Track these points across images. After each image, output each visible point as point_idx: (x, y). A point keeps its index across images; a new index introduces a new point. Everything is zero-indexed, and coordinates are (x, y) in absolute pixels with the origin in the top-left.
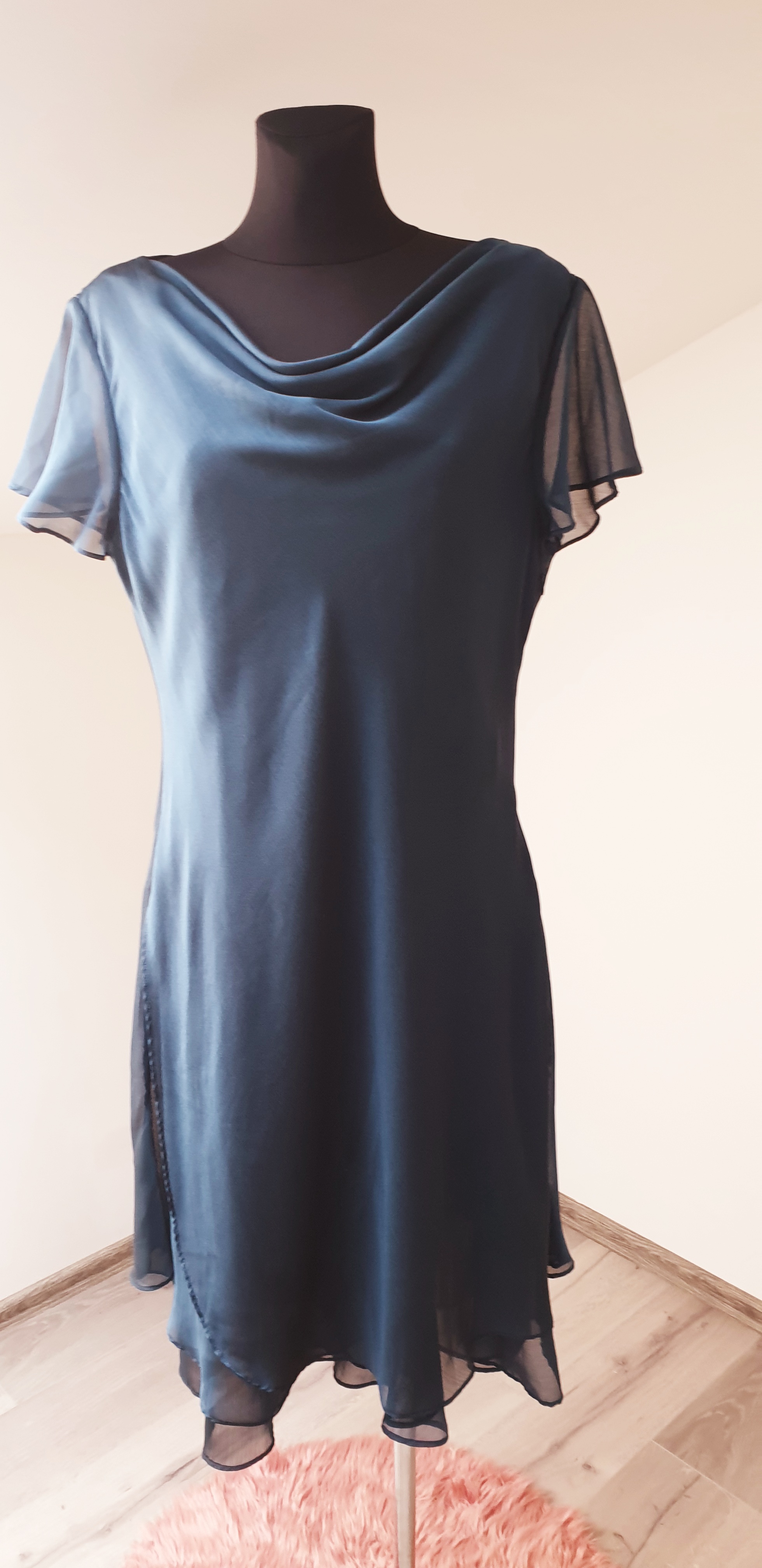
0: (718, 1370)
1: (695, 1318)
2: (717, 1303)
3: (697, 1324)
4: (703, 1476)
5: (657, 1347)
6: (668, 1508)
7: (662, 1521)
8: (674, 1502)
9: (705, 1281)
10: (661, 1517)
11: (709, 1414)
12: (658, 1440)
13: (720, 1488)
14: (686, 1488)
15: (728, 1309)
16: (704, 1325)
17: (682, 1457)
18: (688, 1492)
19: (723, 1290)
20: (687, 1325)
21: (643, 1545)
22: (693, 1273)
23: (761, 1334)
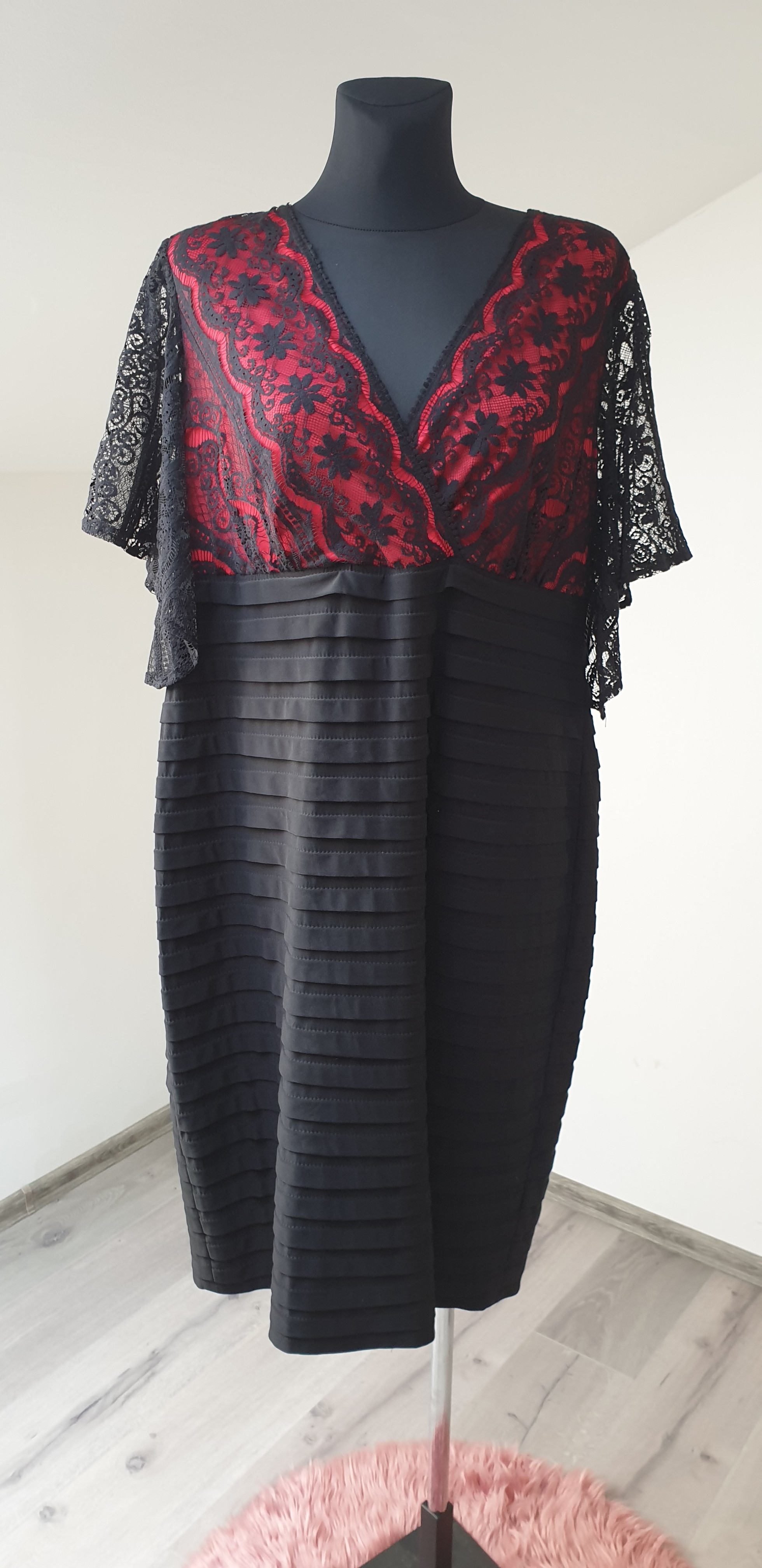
0: (587, 1265)
4: (582, 1355)
6: (554, 1386)
7: (550, 1398)
8: (558, 1380)
9: (568, 1189)
10: (548, 1395)
11: (582, 1303)
12: (540, 1329)
13: (598, 1364)
14: (568, 1367)
15: (593, 1211)
16: (570, 1228)
17: (562, 1341)
18: (570, 1371)
19: (585, 1194)
21: (535, 1420)
23: (623, 1230)
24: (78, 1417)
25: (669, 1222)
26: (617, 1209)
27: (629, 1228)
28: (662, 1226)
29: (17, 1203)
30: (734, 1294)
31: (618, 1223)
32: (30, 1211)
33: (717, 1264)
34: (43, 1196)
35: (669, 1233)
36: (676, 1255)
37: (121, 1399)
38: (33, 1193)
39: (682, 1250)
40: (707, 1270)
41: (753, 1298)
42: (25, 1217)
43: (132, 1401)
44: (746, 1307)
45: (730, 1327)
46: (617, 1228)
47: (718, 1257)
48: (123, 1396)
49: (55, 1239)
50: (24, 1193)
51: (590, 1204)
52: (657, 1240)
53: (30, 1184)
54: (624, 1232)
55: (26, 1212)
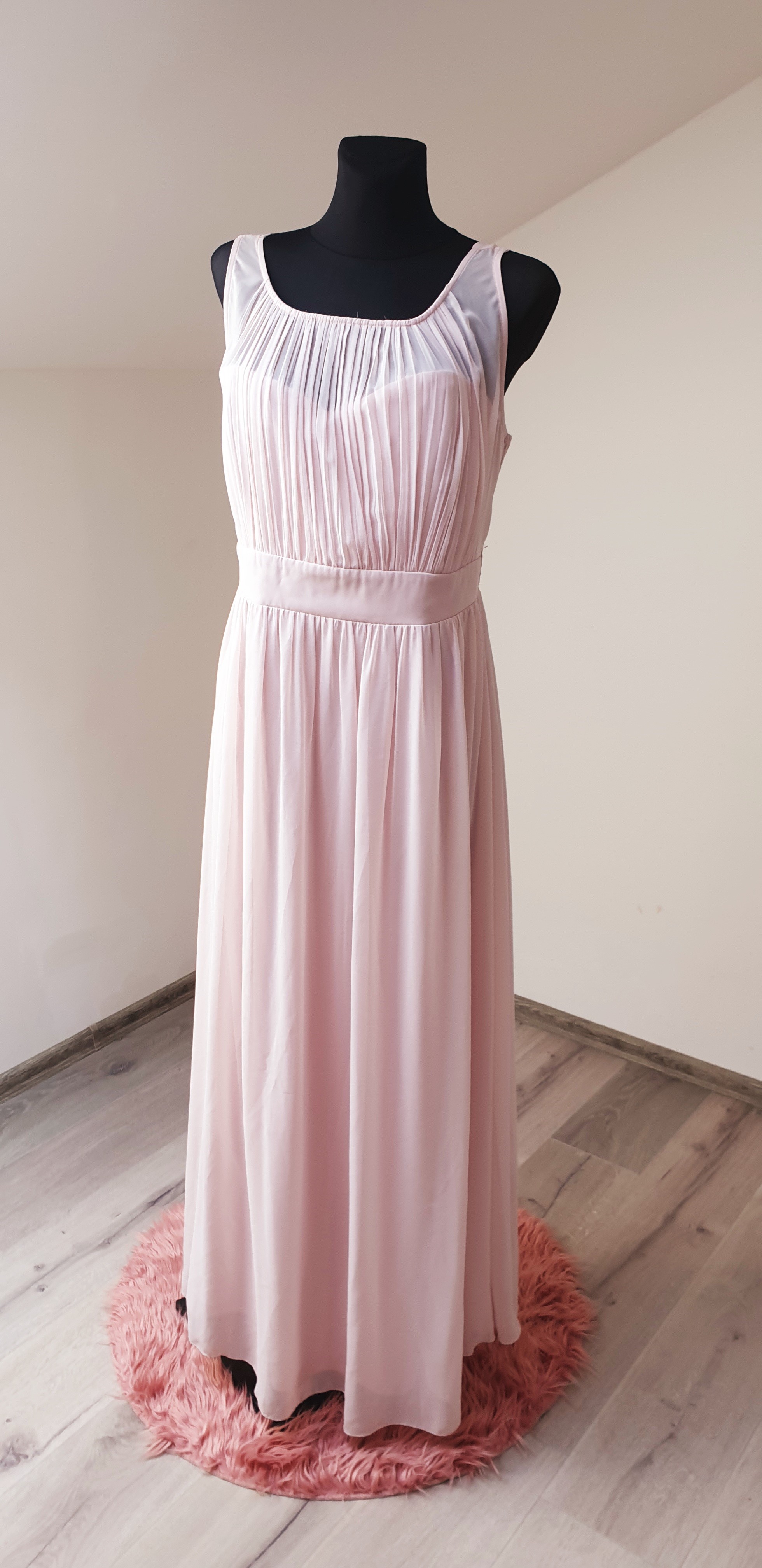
0: (596, 1088)
1: (572, 1055)
2: (589, 1042)
3: (576, 1058)
4: (595, 1157)
5: (546, 1076)
6: (568, 1180)
7: (565, 1187)
8: (572, 1175)
9: (578, 1026)
10: (563, 1185)
11: (593, 1116)
12: (555, 1136)
13: (606, 1162)
14: (581, 1165)
15: (600, 1045)
16: (581, 1059)
17: (575, 1146)
18: (583, 1168)
19: (594, 1030)
20: (567, 1060)
21: (552, 1204)
22: (568, 1020)
23: (627, 1060)
24: (154, 1203)
25: (670, 1052)
26: (623, 1042)
27: (634, 1058)
28: (664, 1055)
29: (86, 1038)
30: (729, 1110)
31: (624, 1055)
32: (97, 1047)
33: (713, 1086)
34: (108, 1035)
35: (671, 1061)
36: (676, 1080)
38: (100, 1031)
39: (681, 1075)
40: (704, 1092)
41: (745, 1114)
42: (93, 1052)
44: (740, 1120)
45: (724, 1135)
46: (623, 1058)
47: (713, 1080)
49: (122, 1069)
50: (92, 1030)
51: (598, 1039)
52: (659, 1068)
53: (97, 1023)
54: (629, 1062)
55: (94, 1048)
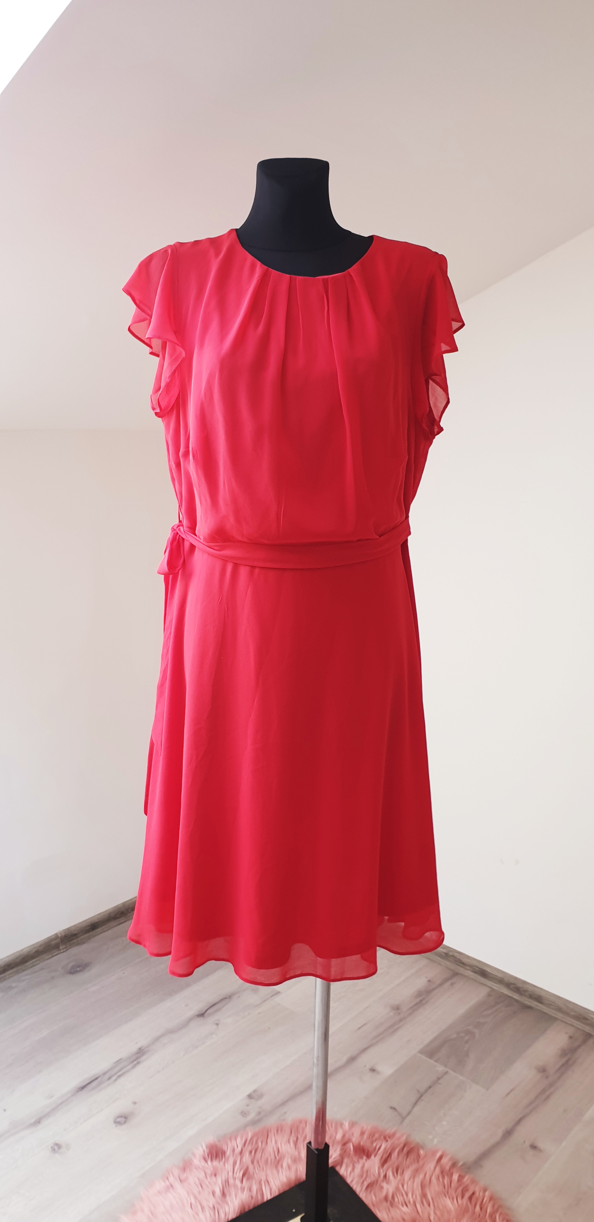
0: (462, 1010)
1: (446, 980)
2: (461, 970)
3: (449, 983)
4: (451, 1072)
5: (421, 998)
6: (426, 1091)
7: (422, 1098)
8: (430, 1087)
9: (453, 956)
10: (422, 1096)
11: (455, 1036)
12: (421, 1052)
13: (461, 1078)
14: (439, 1079)
15: (470, 973)
16: (452, 984)
17: (436, 1061)
18: (440, 1081)
19: (465, 960)
20: (441, 985)
21: (409, 1113)
23: (491, 988)
24: (82, 1088)
25: (525, 982)
26: (489, 972)
27: (496, 987)
28: (519, 985)
29: (53, 942)
30: (571, 1037)
31: (489, 983)
32: (63, 949)
33: (560, 1015)
34: (72, 940)
35: (525, 991)
36: (530, 1007)
37: (114, 1078)
38: (66, 936)
39: (534, 1004)
40: (552, 1019)
41: (584, 1042)
42: (58, 954)
43: (122, 1080)
44: (579, 1046)
45: (564, 1060)
46: (488, 986)
47: (558, 1009)
48: (116, 1076)
49: (78, 969)
50: (59, 936)
51: (468, 968)
52: (516, 996)
53: (64, 930)
54: (493, 990)
55: (60, 950)
